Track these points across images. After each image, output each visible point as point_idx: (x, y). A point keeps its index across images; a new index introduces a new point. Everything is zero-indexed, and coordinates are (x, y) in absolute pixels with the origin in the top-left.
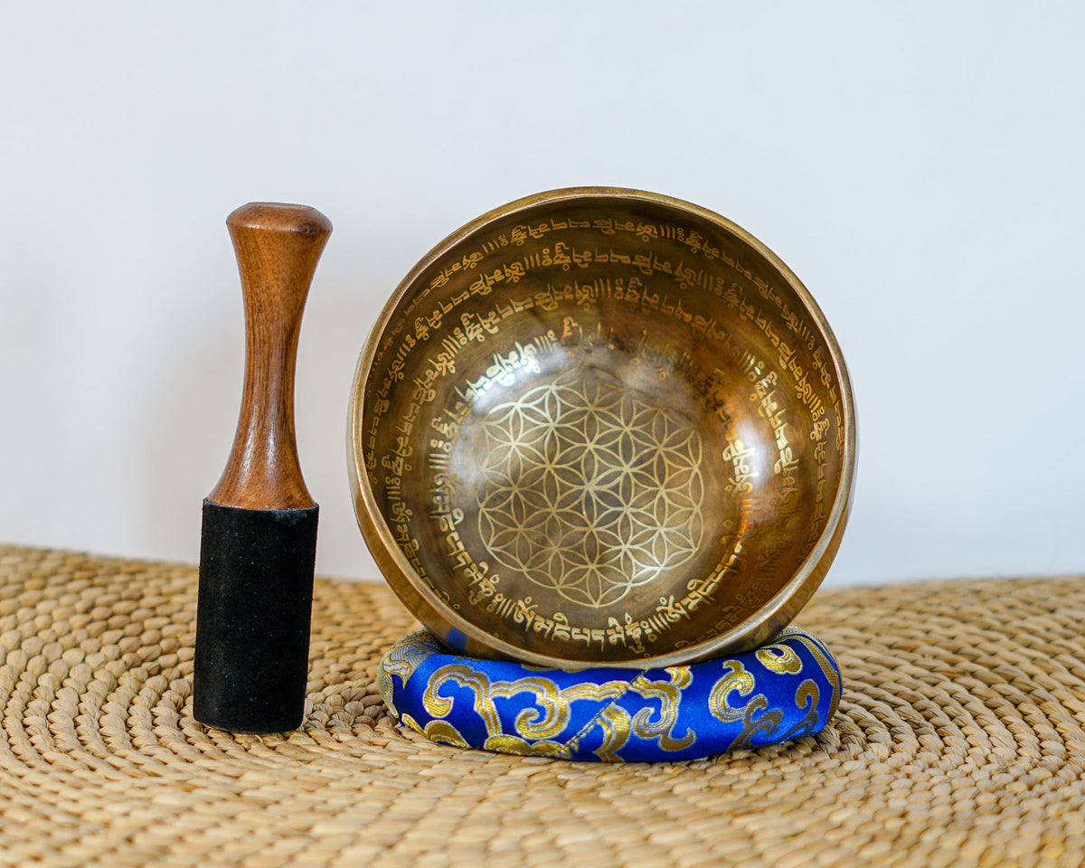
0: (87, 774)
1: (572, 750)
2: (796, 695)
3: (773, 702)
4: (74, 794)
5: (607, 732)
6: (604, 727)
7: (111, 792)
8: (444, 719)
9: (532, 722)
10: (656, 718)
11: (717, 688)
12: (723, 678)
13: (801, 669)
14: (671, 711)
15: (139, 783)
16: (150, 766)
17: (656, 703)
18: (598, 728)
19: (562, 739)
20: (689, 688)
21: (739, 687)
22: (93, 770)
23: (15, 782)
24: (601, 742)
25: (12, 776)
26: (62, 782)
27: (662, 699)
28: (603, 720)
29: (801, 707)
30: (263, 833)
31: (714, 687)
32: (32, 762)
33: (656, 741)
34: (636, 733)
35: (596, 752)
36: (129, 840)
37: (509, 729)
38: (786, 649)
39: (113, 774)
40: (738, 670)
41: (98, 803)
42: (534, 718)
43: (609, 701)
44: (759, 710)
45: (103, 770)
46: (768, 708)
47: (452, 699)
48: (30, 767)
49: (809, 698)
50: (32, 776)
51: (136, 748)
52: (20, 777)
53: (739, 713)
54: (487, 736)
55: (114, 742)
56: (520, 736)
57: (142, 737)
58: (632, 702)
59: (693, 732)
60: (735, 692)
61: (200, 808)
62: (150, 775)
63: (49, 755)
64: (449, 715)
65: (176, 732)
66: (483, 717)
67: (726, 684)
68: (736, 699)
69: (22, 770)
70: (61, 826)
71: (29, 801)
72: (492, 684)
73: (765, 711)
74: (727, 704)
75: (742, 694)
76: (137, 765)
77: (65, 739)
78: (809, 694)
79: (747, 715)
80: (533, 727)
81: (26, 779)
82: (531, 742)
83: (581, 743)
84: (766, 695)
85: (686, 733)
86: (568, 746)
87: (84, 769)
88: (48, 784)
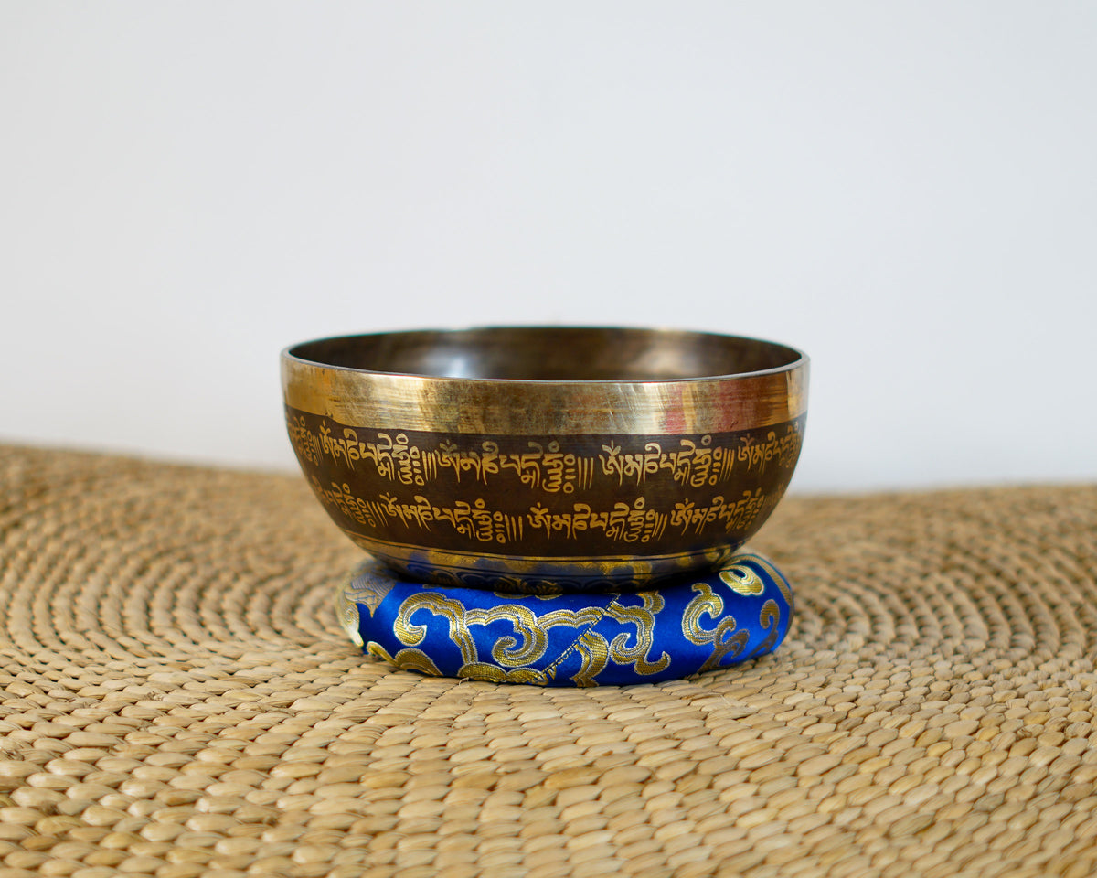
0: (95, 654)
1: (549, 676)
2: (760, 615)
3: (740, 623)
4: (76, 671)
5: (585, 659)
6: (583, 654)
7: (111, 670)
8: (417, 647)
9: (509, 649)
10: (632, 643)
11: (689, 611)
12: (693, 601)
13: (762, 590)
14: (646, 637)
15: (141, 662)
16: (156, 646)
17: (631, 628)
18: (577, 655)
19: (538, 666)
20: (662, 612)
21: (710, 610)
22: (101, 649)
23: (25, 660)
24: (579, 669)
25: (23, 654)
26: (69, 660)
27: (637, 624)
28: (580, 646)
29: (764, 627)
30: (245, 708)
31: (686, 611)
32: (46, 642)
33: (632, 665)
34: (613, 659)
35: (574, 679)
36: (118, 713)
37: (485, 657)
38: (748, 571)
39: (119, 653)
40: (706, 592)
41: (97, 679)
42: (513, 645)
43: (586, 627)
44: (728, 631)
45: (111, 649)
46: (737, 629)
47: (425, 627)
48: (44, 646)
49: (771, 618)
50: (43, 654)
51: (150, 629)
52: (32, 655)
53: (711, 635)
54: (462, 664)
55: (130, 624)
56: (497, 664)
57: (159, 619)
58: (609, 628)
59: (667, 655)
60: (706, 615)
61: (190, 686)
62: (154, 655)
63: (64, 636)
64: (422, 644)
65: (192, 614)
66: (459, 645)
67: (698, 606)
68: (707, 621)
69: (35, 648)
70: (57, 699)
71: (33, 677)
72: (466, 612)
73: (734, 632)
74: (699, 627)
75: (713, 616)
76: (145, 645)
77: (85, 621)
78: (771, 614)
79: (718, 636)
80: (510, 654)
81: (38, 657)
82: (507, 669)
83: (558, 670)
84: (734, 616)
85: (660, 656)
86: (546, 672)
87: (93, 648)
88: (56, 662)
